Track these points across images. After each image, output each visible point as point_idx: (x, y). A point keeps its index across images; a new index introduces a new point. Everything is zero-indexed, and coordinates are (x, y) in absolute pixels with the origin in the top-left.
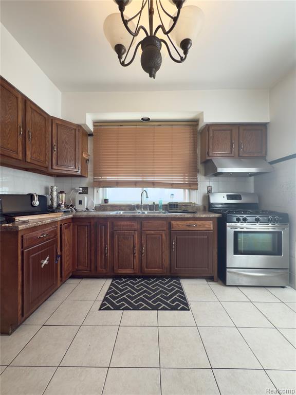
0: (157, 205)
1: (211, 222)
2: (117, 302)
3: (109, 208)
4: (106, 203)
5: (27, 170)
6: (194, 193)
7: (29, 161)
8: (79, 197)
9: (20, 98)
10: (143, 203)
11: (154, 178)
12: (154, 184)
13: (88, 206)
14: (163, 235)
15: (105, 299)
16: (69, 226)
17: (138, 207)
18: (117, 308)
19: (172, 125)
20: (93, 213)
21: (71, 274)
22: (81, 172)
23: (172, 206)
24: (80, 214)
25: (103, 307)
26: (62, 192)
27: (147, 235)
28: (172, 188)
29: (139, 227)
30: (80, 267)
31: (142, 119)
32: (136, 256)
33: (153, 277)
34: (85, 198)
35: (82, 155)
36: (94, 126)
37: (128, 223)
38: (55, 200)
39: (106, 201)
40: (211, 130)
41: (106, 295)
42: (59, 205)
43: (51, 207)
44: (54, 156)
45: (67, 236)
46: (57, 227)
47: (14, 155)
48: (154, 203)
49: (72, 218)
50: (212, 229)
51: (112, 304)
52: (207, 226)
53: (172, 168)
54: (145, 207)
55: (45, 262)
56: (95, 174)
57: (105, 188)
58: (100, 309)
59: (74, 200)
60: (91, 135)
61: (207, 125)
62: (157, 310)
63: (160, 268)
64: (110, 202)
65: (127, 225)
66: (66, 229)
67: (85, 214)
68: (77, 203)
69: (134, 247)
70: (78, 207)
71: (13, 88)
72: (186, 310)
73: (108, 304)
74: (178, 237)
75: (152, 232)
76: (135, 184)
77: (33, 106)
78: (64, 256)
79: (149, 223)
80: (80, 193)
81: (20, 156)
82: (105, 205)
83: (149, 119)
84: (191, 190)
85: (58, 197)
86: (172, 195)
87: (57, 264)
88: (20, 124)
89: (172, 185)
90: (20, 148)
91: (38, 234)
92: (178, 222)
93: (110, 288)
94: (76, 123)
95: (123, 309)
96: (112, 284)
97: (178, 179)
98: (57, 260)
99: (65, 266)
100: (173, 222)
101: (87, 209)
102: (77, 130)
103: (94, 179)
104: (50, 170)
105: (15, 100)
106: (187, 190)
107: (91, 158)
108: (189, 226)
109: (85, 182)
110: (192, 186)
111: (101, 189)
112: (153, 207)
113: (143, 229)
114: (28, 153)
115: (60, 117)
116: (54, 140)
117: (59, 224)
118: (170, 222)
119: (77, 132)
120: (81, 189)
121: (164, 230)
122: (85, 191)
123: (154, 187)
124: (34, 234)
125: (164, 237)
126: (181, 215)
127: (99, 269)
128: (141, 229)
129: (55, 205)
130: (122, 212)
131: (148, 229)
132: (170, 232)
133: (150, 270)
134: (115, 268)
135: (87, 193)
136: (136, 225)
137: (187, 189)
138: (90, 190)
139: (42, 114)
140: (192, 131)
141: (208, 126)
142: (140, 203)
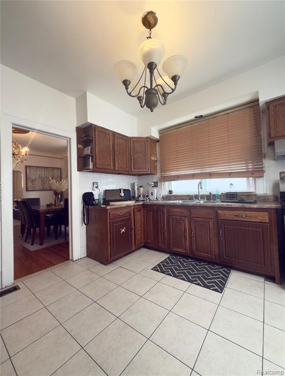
0: (214, 195)
1: (266, 213)
2: (165, 269)
3: (173, 198)
4: (170, 194)
5: (119, 174)
6: (260, 181)
7: (117, 169)
8: (151, 190)
9: (111, 133)
10: (201, 194)
11: (210, 170)
12: (210, 175)
13: (158, 196)
14: (210, 223)
15: (159, 265)
16: (140, 210)
17: (196, 197)
18: (163, 272)
19: (228, 113)
20: (161, 202)
21: (143, 244)
22: (151, 171)
23: (231, 196)
24: (152, 202)
25: (155, 269)
26: (141, 187)
27: (195, 221)
28: (230, 177)
29: (189, 214)
30: (149, 241)
31: (196, 117)
32: (186, 239)
33: (204, 261)
34: (155, 190)
35: (151, 158)
36: (160, 134)
37: (180, 210)
38: (137, 192)
39: (170, 192)
40: (271, 107)
41: (161, 263)
42: (139, 196)
43: (134, 197)
44: (132, 163)
45: (139, 216)
46: (131, 210)
47: (108, 168)
48: (210, 193)
49: (143, 205)
50: (267, 221)
51: (161, 268)
52: (260, 218)
53: (229, 157)
54: (203, 197)
55: (123, 230)
56: (161, 172)
57: (170, 182)
58: (152, 269)
59: (148, 192)
60: (158, 141)
61: (266, 103)
62: (192, 283)
63: (209, 254)
64: (174, 193)
65: (179, 212)
66: (137, 211)
67: (155, 202)
68: (150, 194)
69: (185, 230)
70: (151, 197)
71: (107, 130)
72: (218, 291)
73: (159, 268)
74: (225, 226)
75: (200, 219)
76: (193, 176)
77: (118, 136)
78: (137, 230)
79: (196, 211)
80: (153, 187)
81: (112, 167)
82: (170, 196)
83: (202, 116)
84: (256, 179)
85: (138, 189)
86: (231, 184)
87: (131, 234)
88: (111, 149)
89: (230, 175)
90: (112, 163)
91: (118, 212)
92: (225, 211)
93: (165, 260)
94: (145, 136)
95: (167, 274)
96: (168, 258)
97: (240, 167)
98: (131, 231)
99: (138, 237)
100: (220, 212)
101: (156, 198)
102: (146, 141)
103: (161, 175)
104: (131, 173)
105: (108, 136)
106: (251, 179)
107: (159, 159)
108: (237, 216)
109: (156, 178)
110: (257, 173)
111: (167, 182)
112: (210, 197)
113: (192, 216)
114: (116, 165)
115: (136, 135)
116: (132, 153)
117: (133, 208)
118: (217, 212)
119: (146, 143)
120: (153, 183)
121: (212, 219)
122: (156, 185)
123: (210, 178)
124: (116, 212)
125: (211, 225)
126: (227, 205)
127: (160, 244)
128: (190, 216)
129: (136, 195)
130: (180, 202)
131: (196, 216)
132: (218, 221)
133: (199, 253)
134: (171, 246)
135: (157, 186)
136: (186, 212)
137: (250, 177)
138: (159, 184)
139: (124, 138)
140: (252, 113)
141: (268, 104)
142: (198, 194)
